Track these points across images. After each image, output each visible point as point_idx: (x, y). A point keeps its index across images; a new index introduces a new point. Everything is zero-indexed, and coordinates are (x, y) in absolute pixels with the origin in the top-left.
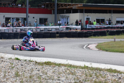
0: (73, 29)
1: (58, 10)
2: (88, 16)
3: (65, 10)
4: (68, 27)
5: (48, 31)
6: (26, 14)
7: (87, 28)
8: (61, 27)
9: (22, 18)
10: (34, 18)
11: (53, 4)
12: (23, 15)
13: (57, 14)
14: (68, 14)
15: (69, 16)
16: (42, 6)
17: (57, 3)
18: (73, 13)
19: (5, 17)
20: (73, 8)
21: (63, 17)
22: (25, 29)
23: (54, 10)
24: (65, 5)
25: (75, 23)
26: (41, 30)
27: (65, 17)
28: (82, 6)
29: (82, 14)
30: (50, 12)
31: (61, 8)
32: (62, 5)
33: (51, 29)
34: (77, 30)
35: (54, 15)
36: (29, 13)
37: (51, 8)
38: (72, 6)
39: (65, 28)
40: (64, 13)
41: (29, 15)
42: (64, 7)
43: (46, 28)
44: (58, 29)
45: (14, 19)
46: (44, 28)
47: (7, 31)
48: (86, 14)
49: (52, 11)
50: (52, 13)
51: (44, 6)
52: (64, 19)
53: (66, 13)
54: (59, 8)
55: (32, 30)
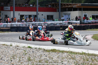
0: (74, 23)
1: (61, 8)
2: (85, 13)
3: (67, 9)
4: (70, 22)
5: (54, 25)
6: (36, 12)
7: (85, 22)
8: (64, 22)
10: (42, 15)
11: (58, 4)
12: (34, 13)
13: (61, 11)
14: (70, 12)
15: (70, 14)
16: (49, 6)
17: (61, 4)
18: (73, 11)
19: (20, 14)
20: (73, 7)
21: (65, 14)
22: (35, 23)
23: (58, 9)
24: (67, 5)
25: (75, 19)
26: (48, 24)
27: (67, 14)
28: (81, 5)
29: (81, 11)
31: (64, 7)
32: (64, 4)
33: (56, 24)
34: (76, 24)
35: (58, 12)
36: (39, 11)
37: (56, 7)
38: (73, 5)
39: (67, 23)
40: (66, 11)
41: (39, 12)
42: (66, 6)
43: (52, 23)
44: (62, 24)
45: (27, 16)
46: (51, 23)
47: (21, 26)
48: (84, 12)
49: (57, 9)
51: (50, 6)
53: (68, 11)
54: (62, 7)
55: (41, 24)
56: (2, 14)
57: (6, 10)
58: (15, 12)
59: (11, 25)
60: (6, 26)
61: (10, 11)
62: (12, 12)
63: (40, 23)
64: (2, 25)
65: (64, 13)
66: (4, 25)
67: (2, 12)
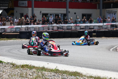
1: (103, 4)
3: (112, 4)
4: (114, 25)
8: (105, 24)
9: (62, 14)
10: (75, 13)
12: (63, 11)
13: (103, 8)
14: (116, 9)
15: (116, 12)
19: (42, 13)
21: (109, 13)
22: (62, 26)
23: (99, 4)
26: (82, 27)
27: (111, 12)
30: (94, 7)
31: (107, 1)
33: (93, 27)
35: (99, 10)
36: (69, 8)
37: (96, 1)
39: (109, 26)
40: (111, 8)
41: (70, 10)
42: (111, 1)
43: (88, 26)
44: (101, 27)
46: (85, 26)
49: (98, 5)
50: (98, 7)
52: (111, 14)
53: (113, 8)
54: (105, 2)
55: (70, 28)
56: (17, 12)
57: (21, 5)
58: (35, 9)
59: (26, 29)
60: (18, 29)
61: (28, 7)
62: (30, 9)
63: (69, 26)
64: (13, 28)
65: (107, 11)
66: (16, 28)
67: (16, 9)
